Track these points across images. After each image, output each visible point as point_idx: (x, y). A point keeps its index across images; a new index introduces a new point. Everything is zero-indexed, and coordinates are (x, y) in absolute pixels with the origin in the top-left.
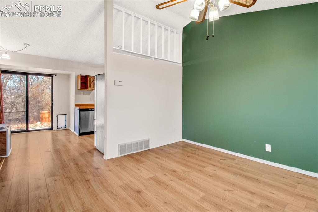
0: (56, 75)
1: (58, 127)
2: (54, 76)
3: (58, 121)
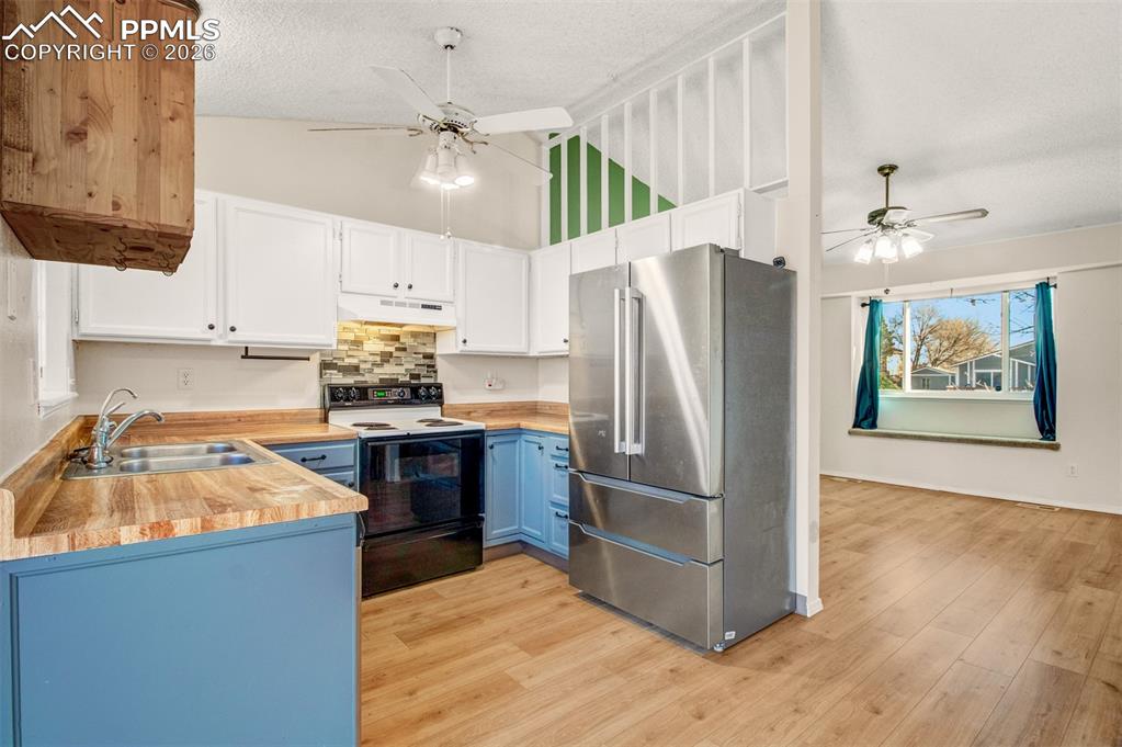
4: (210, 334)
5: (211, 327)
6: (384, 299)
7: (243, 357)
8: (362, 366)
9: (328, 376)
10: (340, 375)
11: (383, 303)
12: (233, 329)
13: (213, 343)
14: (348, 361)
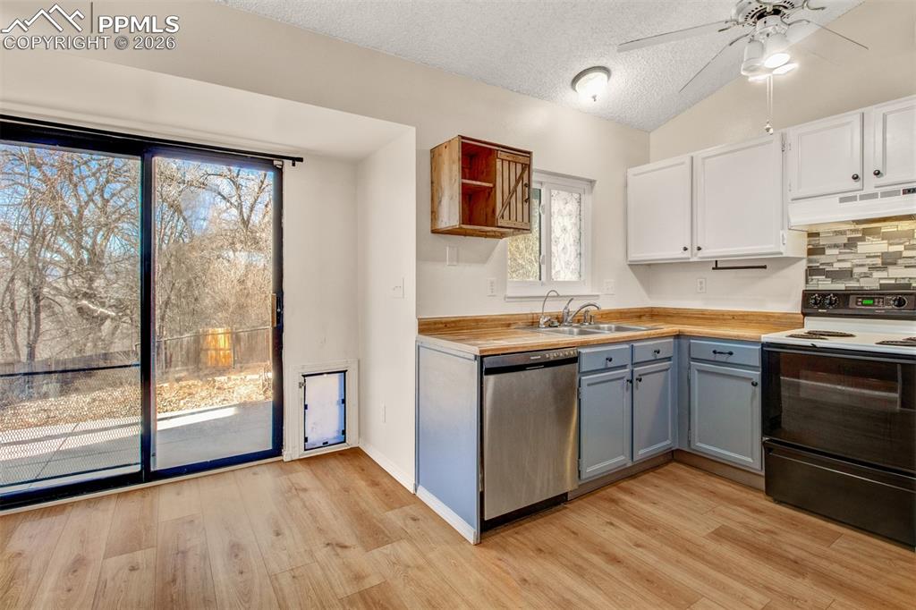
0: (295, 160)
1: (306, 440)
2: (288, 163)
3: (306, 407)
4: (687, 254)
5: (685, 249)
6: (842, 195)
7: (713, 269)
8: (856, 270)
9: (814, 282)
10: (829, 281)
11: (842, 200)
12: (699, 249)
13: (691, 260)
14: (837, 266)
